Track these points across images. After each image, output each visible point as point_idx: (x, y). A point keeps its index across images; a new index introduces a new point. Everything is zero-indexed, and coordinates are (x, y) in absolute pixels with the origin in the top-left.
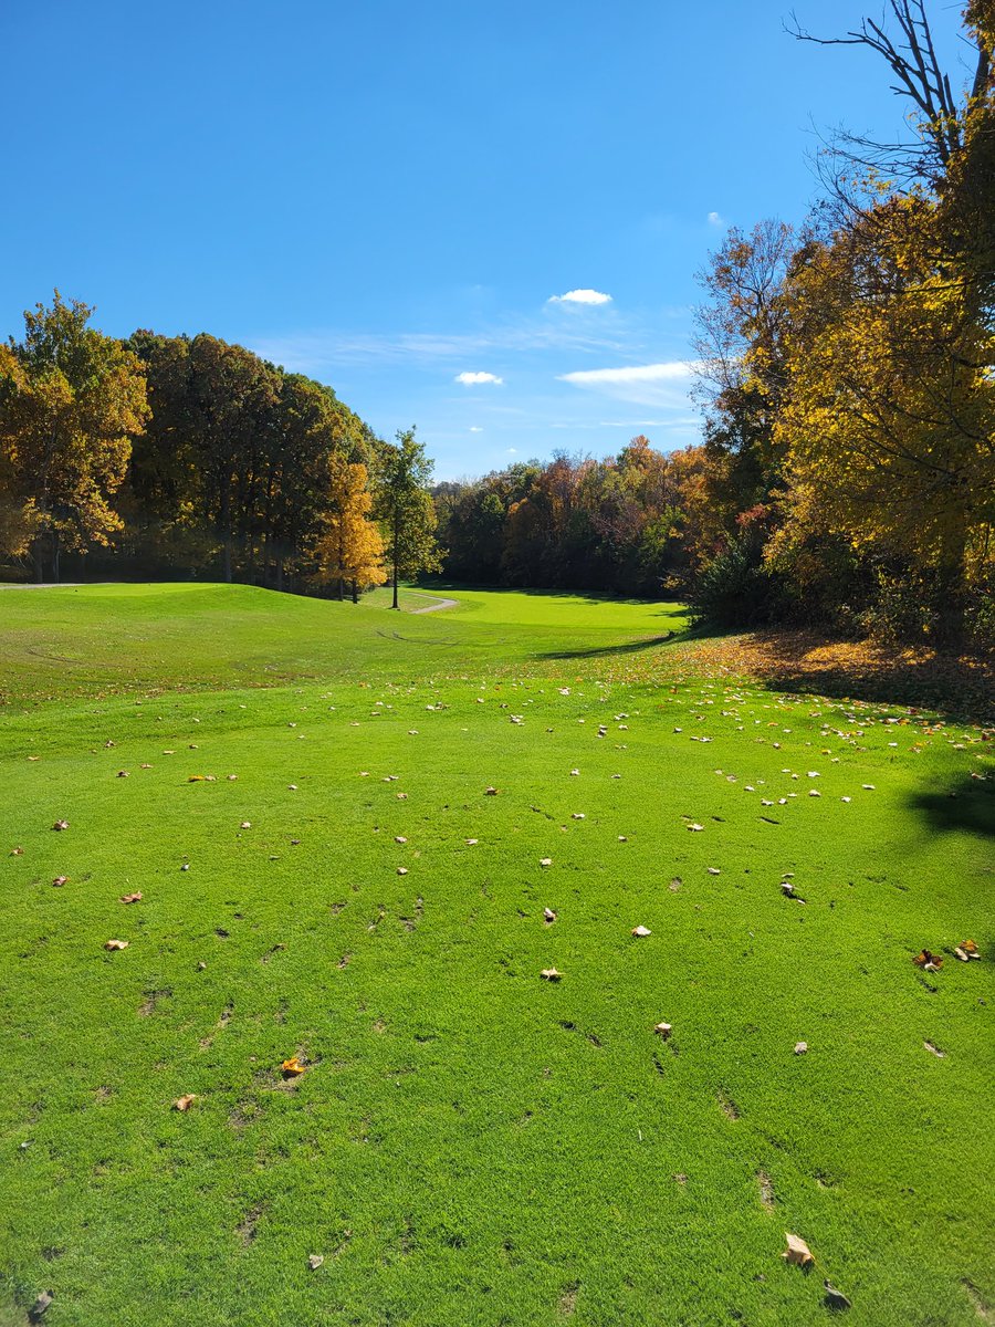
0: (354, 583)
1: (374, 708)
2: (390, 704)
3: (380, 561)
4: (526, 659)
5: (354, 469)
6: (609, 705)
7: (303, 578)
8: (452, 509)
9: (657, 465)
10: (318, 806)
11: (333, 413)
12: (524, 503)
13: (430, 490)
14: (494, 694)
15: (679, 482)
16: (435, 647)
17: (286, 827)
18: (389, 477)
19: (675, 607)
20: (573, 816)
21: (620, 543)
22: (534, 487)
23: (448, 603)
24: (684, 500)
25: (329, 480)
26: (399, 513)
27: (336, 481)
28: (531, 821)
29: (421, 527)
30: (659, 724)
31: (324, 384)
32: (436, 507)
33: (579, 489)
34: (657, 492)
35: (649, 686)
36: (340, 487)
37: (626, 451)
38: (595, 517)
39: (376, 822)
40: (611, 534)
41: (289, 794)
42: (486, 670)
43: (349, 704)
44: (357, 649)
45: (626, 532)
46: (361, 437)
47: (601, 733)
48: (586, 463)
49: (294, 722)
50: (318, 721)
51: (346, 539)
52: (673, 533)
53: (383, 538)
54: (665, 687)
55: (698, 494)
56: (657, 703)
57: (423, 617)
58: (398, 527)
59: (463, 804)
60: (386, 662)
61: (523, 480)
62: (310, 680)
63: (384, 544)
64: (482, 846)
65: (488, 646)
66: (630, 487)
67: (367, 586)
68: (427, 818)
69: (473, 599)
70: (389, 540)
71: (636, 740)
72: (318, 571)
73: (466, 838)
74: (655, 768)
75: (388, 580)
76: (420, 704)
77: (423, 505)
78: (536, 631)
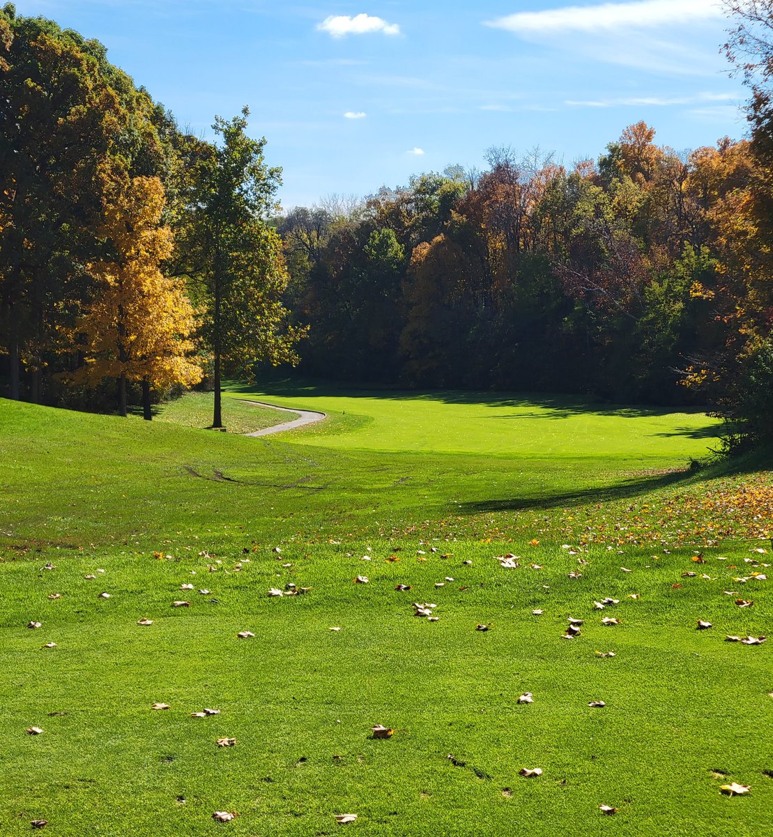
0: (145, 384)
1: (179, 594)
2: (206, 585)
3: (189, 346)
4: (443, 511)
5: (141, 186)
6: (585, 584)
7: (56, 377)
8: (314, 254)
9: (669, 173)
10: (80, 761)
11: (104, 86)
12: (439, 244)
13: (275, 222)
14: (386, 568)
15: (707, 202)
16: (287, 493)
17: (22, 799)
18: (202, 200)
19: (701, 420)
20: (523, 773)
21: (604, 311)
22: (455, 215)
23: (308, 419)
24: (716, 234)
25: (99, 207)
26: (221, 262)
27: (111, 207)
28: (450, 781)
29: (260, 284)
30: (672, 615)
31: (87, 36)
32: (285, 253)
33: (534, 219)
34: (669, 220)
35: (655, 551)
36: (118, 216)
37: (614, 150)
38: (561, 267)
39: (181, 786)
40: (589, 295)
41: (27, 742)
42: (374, 532)
43: (134, 587)
44: (152, 497)
45: (616, 291)
46: (153, 129)
47: (571, 632)
48: (546, 173)
49: (38, 619)
50: (81, 616)
51: (131, 308)
52: (697, 291)
53: (195, 305)
54: (682, 552)
55: (739, 222)
56: (667, 580)
57: (266, 442)
58: (219, 286)
59: (331, 754)
60: (202, 519)
61: (437, 204)
62: (70, 551)
63: (196, 317)
64: (365, 824)
65: (378, 490)
66: (621, 212)
67: (169, 389)
68: (268, 780)
69: (349, 411)
70: (204, 309)
71: (632, 642)
72: (82, 363)
73: (337, 812)
74: (665, 690)
75: (204, 380)
76: (259, 586)
77: (264, 247)
78: (462, 464)
